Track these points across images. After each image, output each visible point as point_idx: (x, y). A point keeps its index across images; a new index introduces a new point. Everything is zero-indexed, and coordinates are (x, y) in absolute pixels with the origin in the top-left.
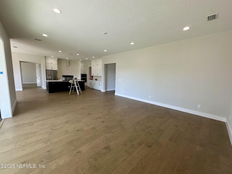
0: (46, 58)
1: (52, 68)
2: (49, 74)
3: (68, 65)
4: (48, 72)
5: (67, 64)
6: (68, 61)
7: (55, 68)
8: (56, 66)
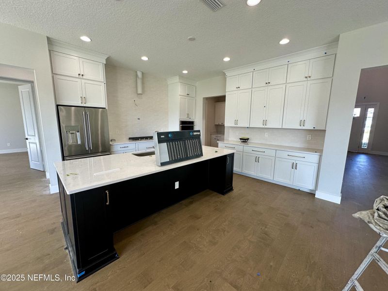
0: (55, 48)
1: (84, 99)
2: (73, 123)
3: (140, 91)
4: (69, 114)
5: (137, 87)
6: (139, 74)
7: (98, 99)
8: (102, 89)
